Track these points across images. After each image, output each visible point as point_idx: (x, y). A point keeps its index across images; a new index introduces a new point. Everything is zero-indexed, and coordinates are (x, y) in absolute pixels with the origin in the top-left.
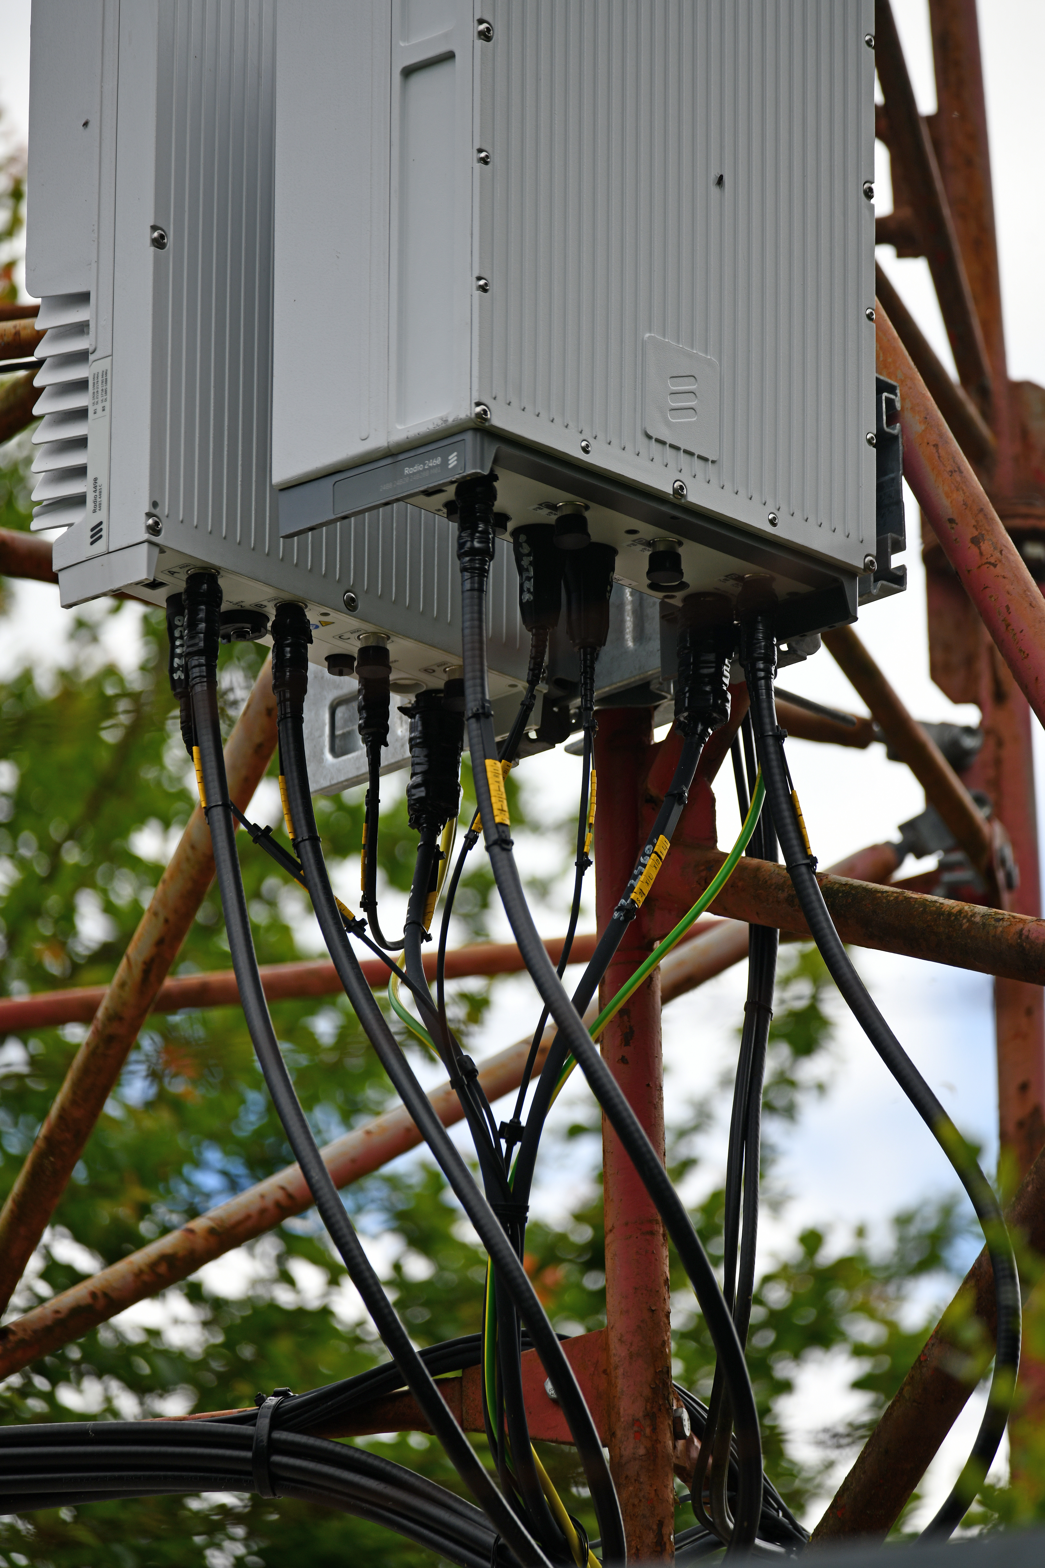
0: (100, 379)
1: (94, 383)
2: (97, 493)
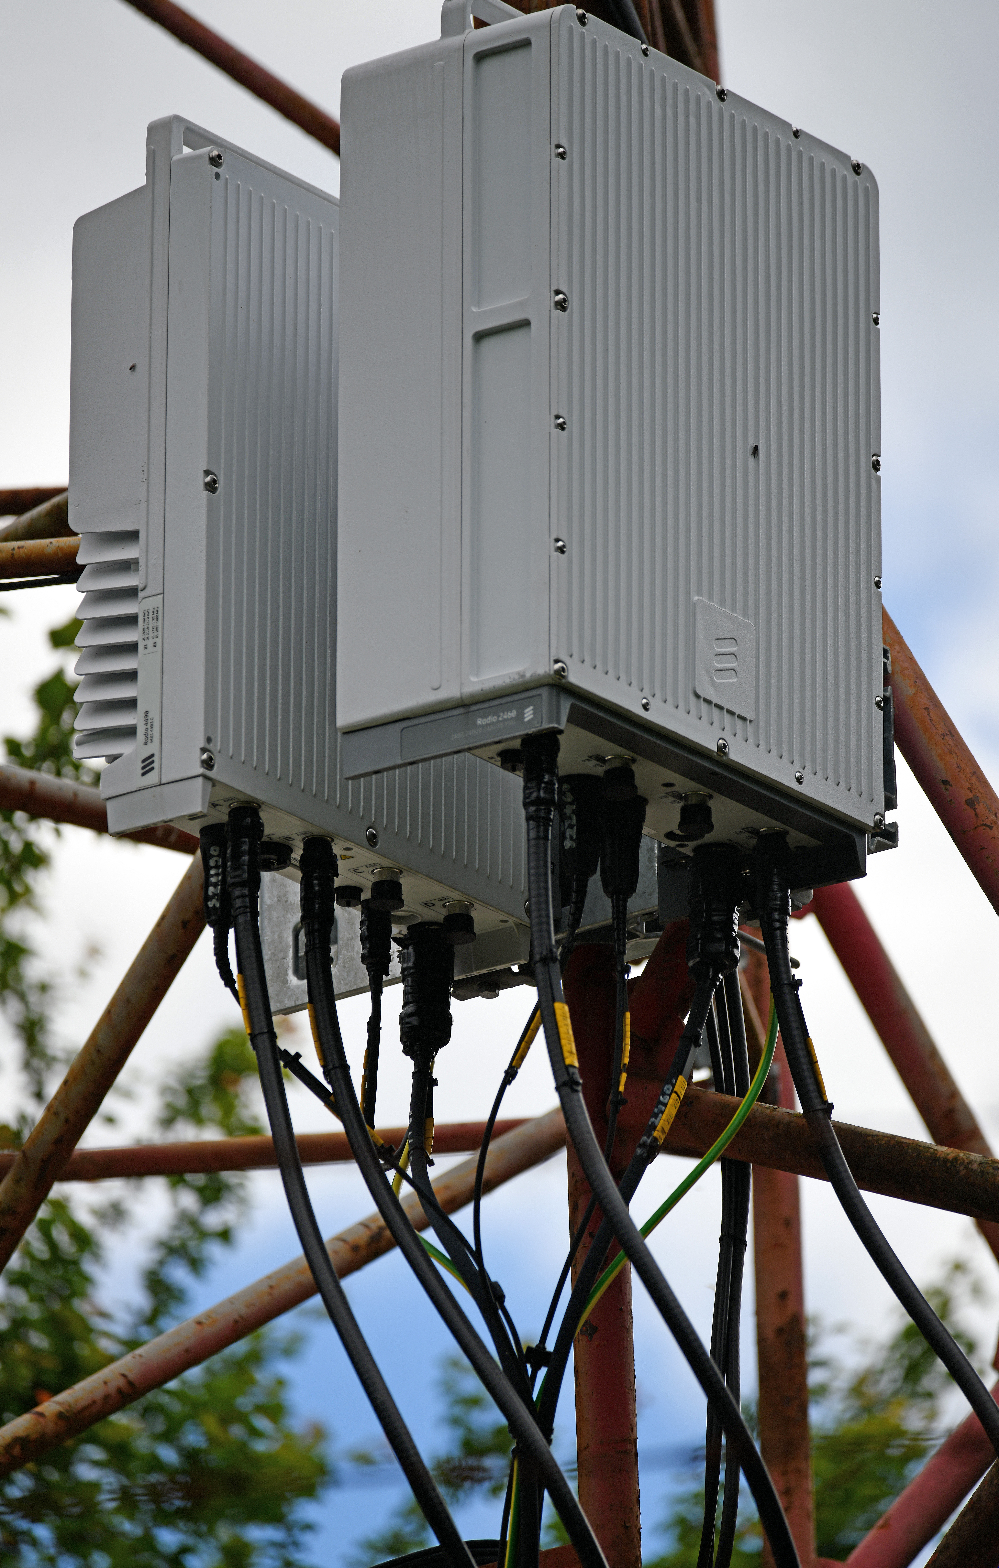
0: (151, 616)
1: (144, 619)
2: (149, 727)
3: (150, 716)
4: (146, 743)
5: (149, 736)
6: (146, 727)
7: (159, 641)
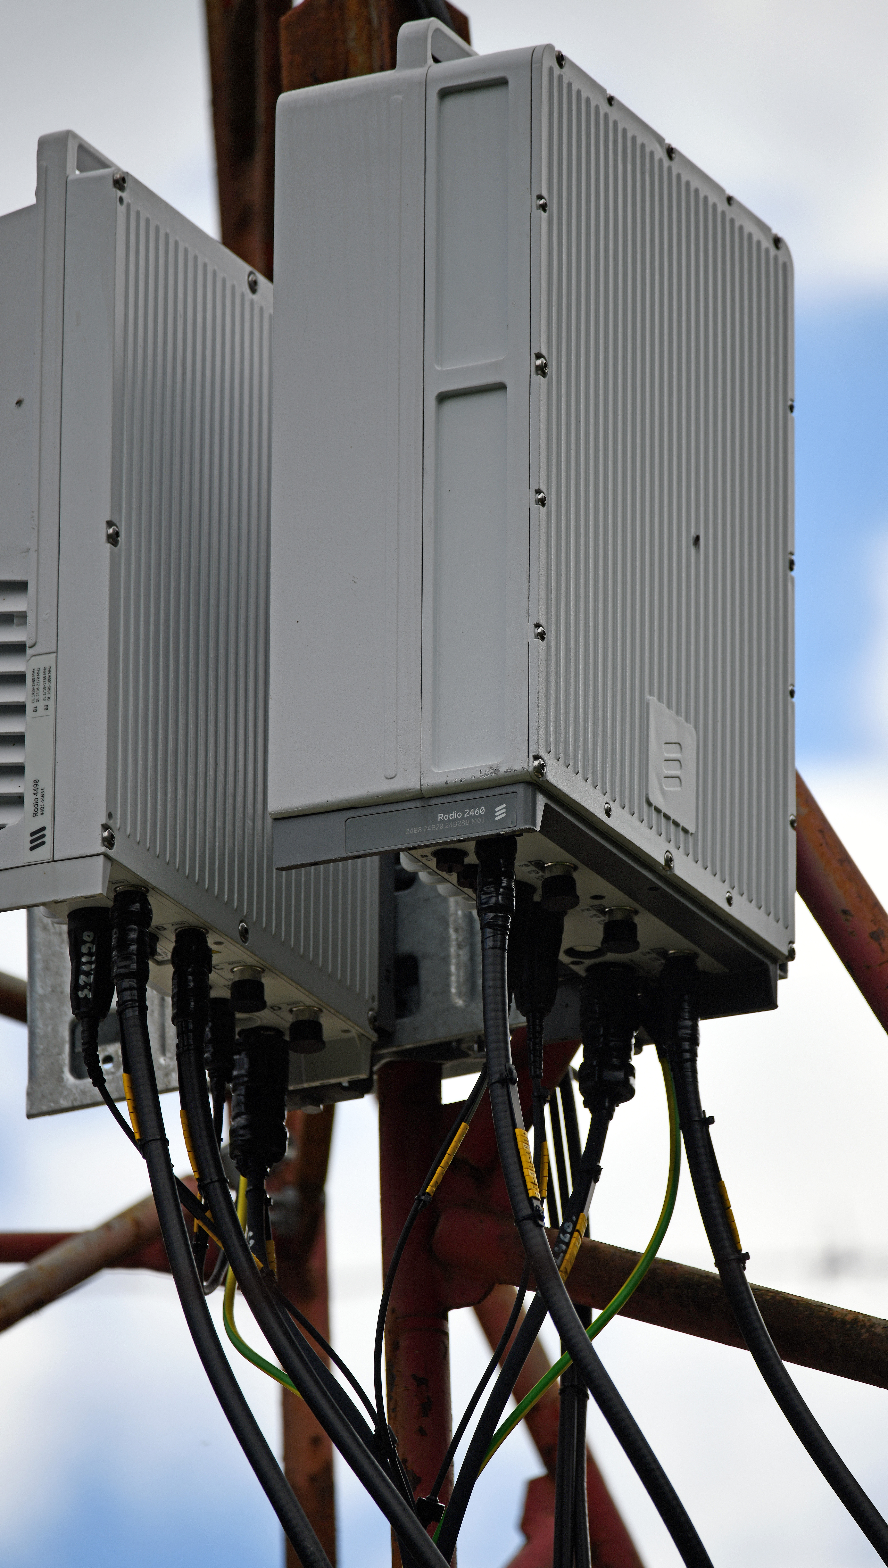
0: (41, 675)
1: (33, 679)
2: (39, 796)
3: (41, 785)
4: (35, 815)
5: (39, 808)
6: (35, 797)
7: (51, 703)
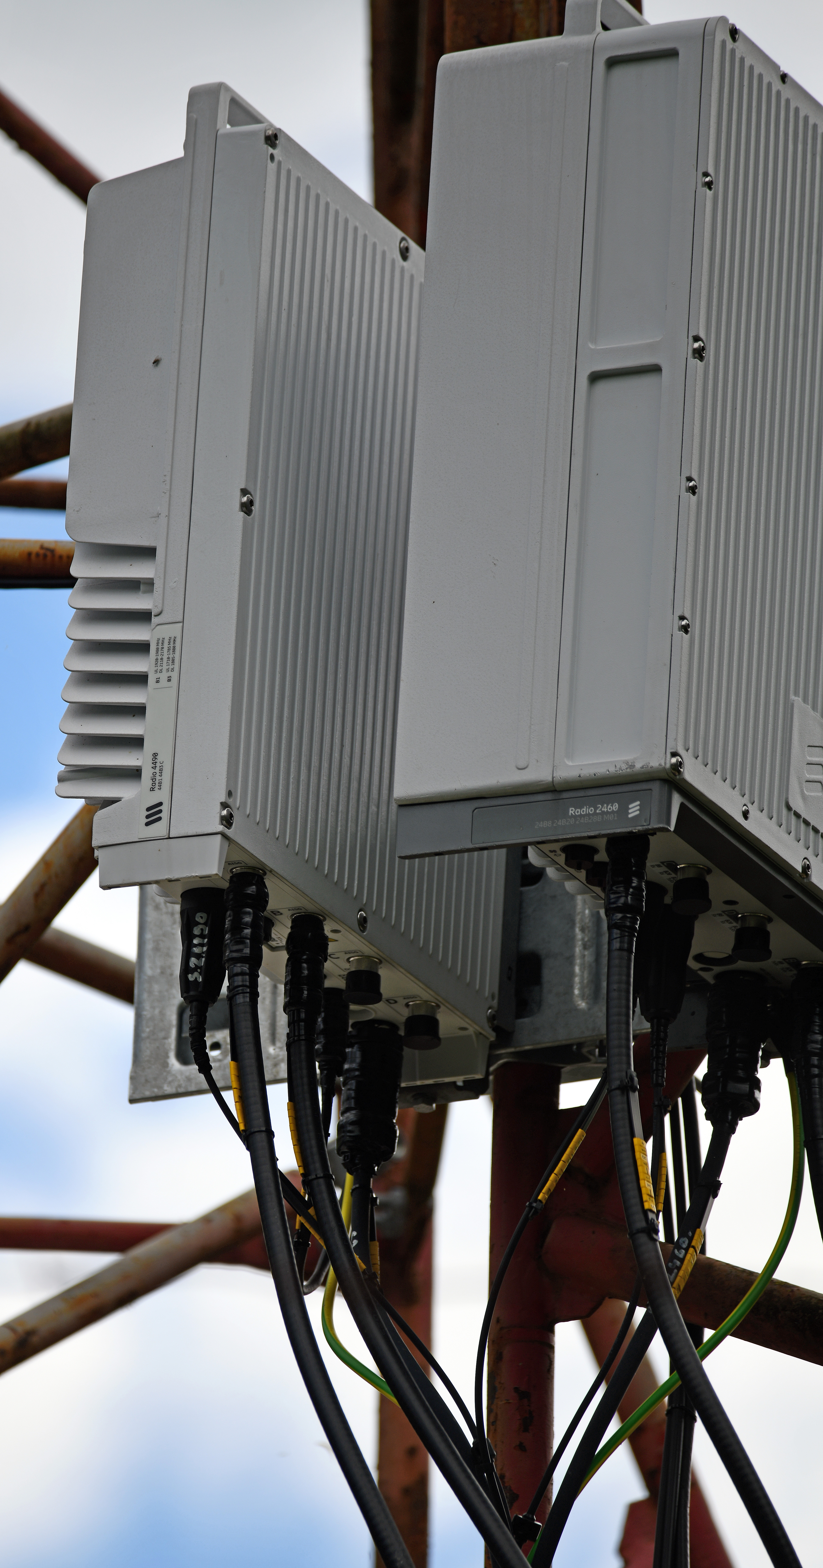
0: (166, 645)
1: (158, 649)
2: (157, 770)
3: (160, 759)
4: (152, 789)
5: (157, 782)
6: (153, 770)
7: (175, 675)
